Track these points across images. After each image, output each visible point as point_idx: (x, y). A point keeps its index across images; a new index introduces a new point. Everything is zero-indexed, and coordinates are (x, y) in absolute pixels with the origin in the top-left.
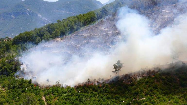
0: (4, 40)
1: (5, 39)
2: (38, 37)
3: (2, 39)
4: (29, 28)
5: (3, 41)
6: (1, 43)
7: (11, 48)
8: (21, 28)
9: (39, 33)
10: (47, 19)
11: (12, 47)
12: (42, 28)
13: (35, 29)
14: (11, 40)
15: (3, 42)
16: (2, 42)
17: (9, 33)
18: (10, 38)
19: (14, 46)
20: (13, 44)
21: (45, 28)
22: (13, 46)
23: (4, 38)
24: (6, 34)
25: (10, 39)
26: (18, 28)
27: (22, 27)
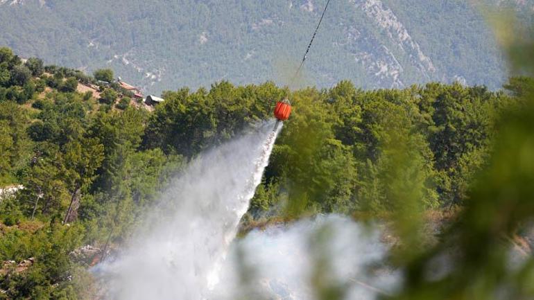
0: (82, 89)
1: (85, 81)
2: (345, 152)
3: (65, 72)
4: (256, 57)
5: (69, 89)
6: (52, 100)
7: (128, 166)
8: (203, 39)
9: (360, 125)
10: (406, 35)
11: (134, 162)
12: (390, 97)
13: (342, 90)
14: (132, 101)
15: (70, 99)
16: (62, 96)
17: (104, 43)
18: (127, 86)
19: (149, 155)
20: (146, 142)
21: (416, 109)
22: (141, 154)
23: (86, 72)
24: (82, 43)
25: (124, 90)
26: (181, 28)
27: (211, 32)
